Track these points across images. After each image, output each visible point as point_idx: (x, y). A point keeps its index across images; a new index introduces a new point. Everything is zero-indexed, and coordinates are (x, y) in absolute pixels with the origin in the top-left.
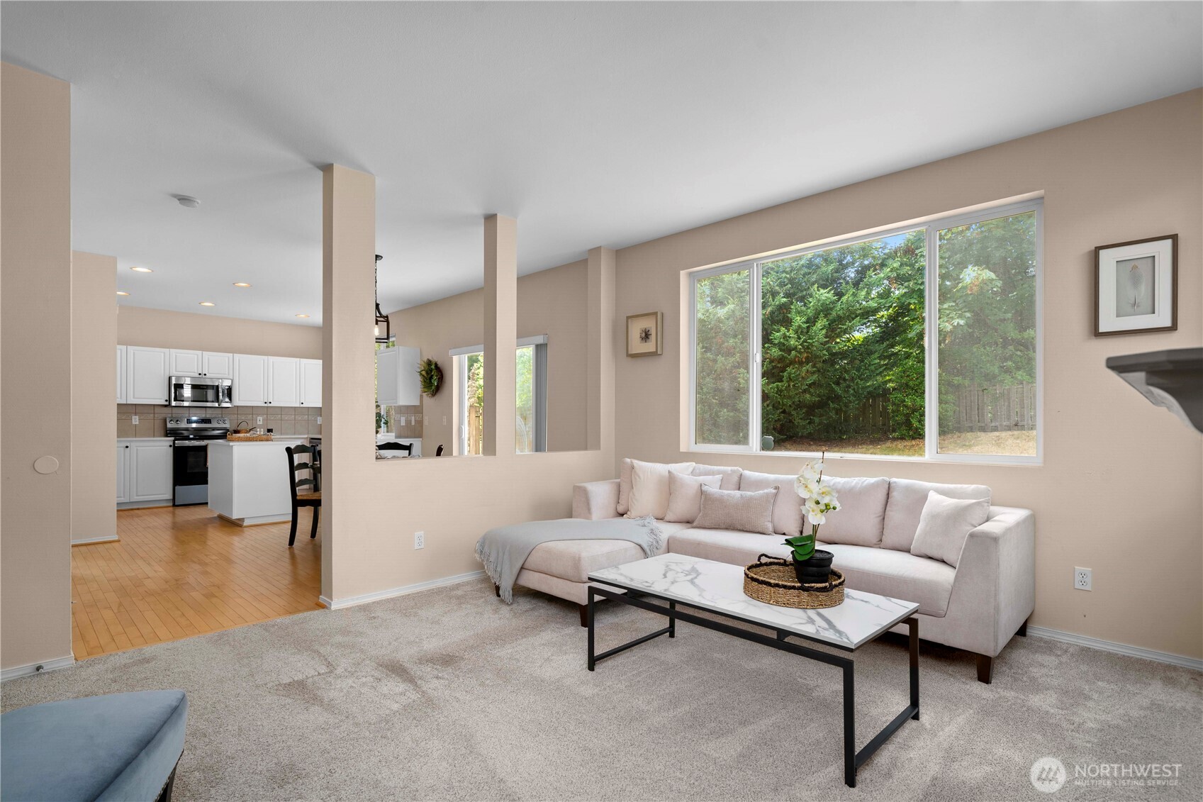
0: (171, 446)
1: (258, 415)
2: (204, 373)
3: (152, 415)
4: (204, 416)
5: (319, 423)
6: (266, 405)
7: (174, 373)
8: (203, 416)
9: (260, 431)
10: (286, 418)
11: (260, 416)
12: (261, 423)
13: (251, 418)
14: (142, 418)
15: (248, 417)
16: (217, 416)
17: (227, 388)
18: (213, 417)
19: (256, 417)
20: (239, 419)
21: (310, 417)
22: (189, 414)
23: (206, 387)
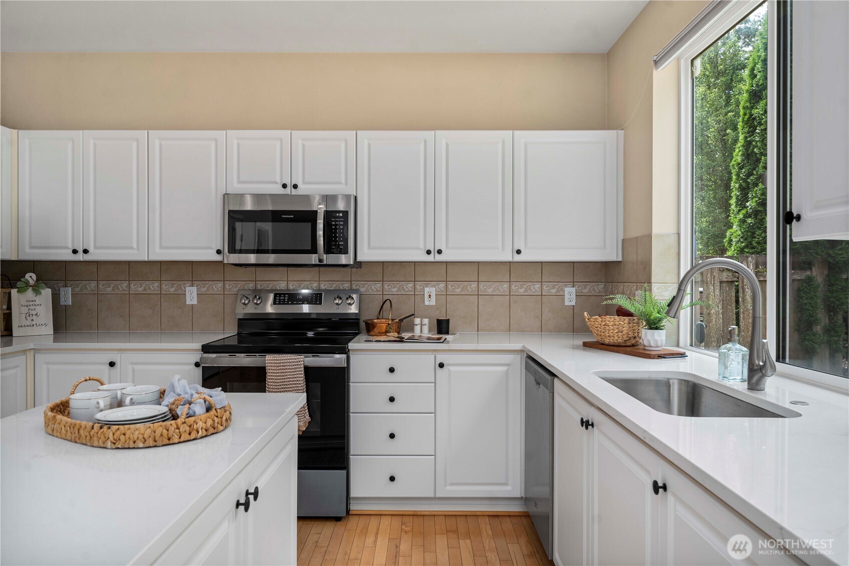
0: (197, 365)
1: (427, 282)
2: (293, 183)
3: (220, 285)
4: (315, 285)
5: (567, 303)
6: (430, 258)
7: (234, 186)
9: (422, 325)
10: (490, 291)
11: (430, 284)
12: (433, 302)
13: (410, 291)
14: (204, 290)
15: (405, 288)
16: (341, 286)
17: (339, 217)
18: (333, 288)
19: (427, 290)
20: (386, 293)
21: (546, 287)
22: (288, 281)
23: (291, 216)
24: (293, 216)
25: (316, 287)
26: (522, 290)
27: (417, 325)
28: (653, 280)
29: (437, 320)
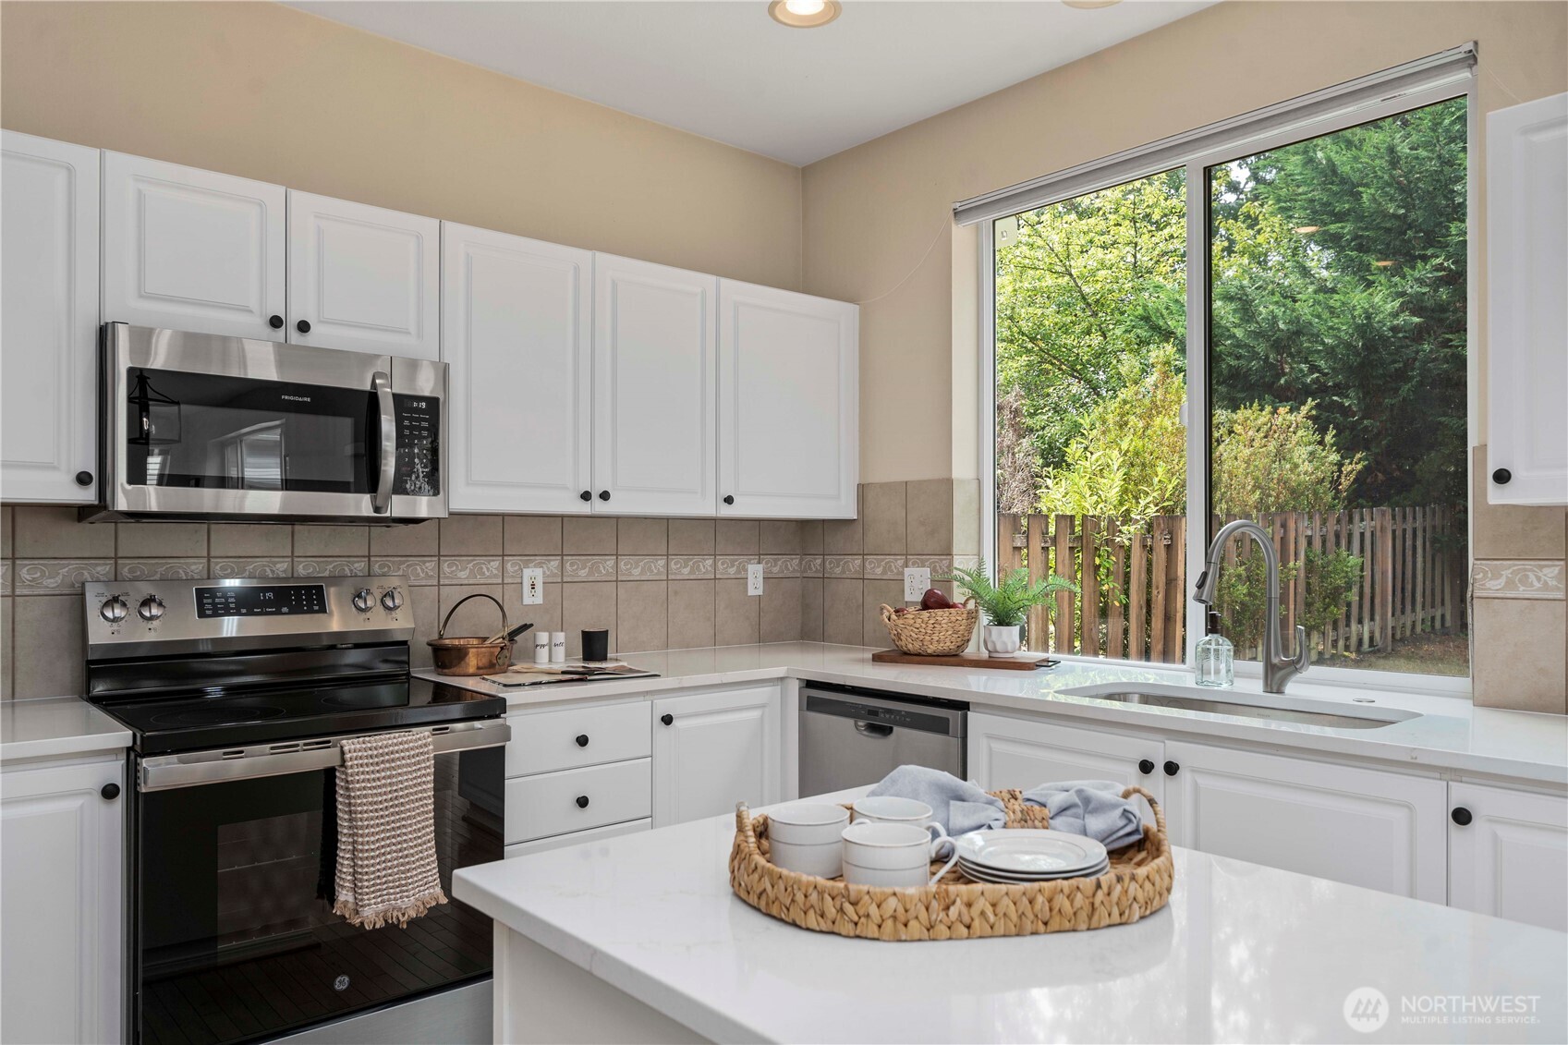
0: (109, 792)
1: (528, 557)
2: (294, 318)
4: (282, 567)
5: (751, 592)
6: (584, 508)
7: (126, 307)
8: (279, 570)
9: (551, 645)
10: (636, 573)
11: (532, 561)
12: (539, 600)
13: (495, 576)
15: (485, 570)
16: (346, 568)
17: (418, 410)
18: (328, 574)
19: (527, 573)
20: (447, 582)
21: (723, 564)
22: (209, 557)
23: (305, 399)
24: (309, 400)
25: (284, 571)
26: (686, 571)
28: (955, 551)
29: (583, 633)
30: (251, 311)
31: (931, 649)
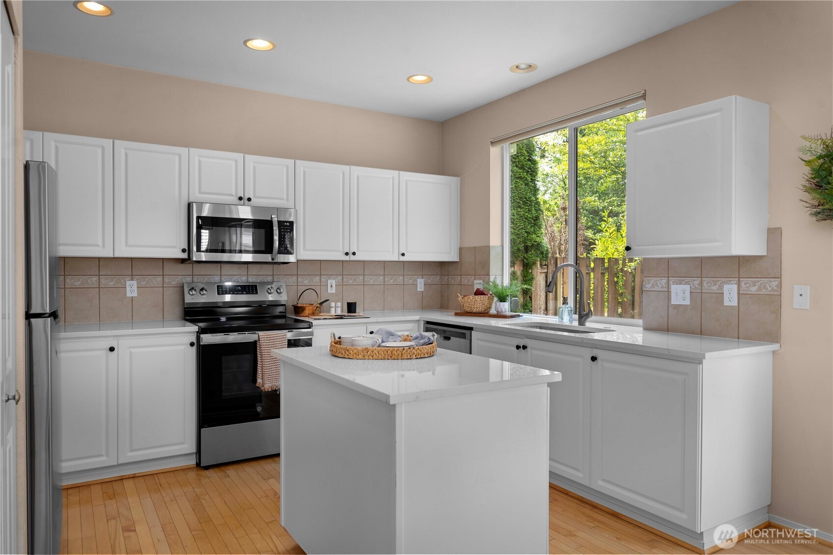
0: (192, 344)
1: (330, 276)
2: (247, 196)
3: (159, 279)
4: (244, 278)
5: (419, 290)
6: (347, 258)
7: (196, 196)
8: (243, 280)
9: (336, 307)
10: (371, 282)
11: (331, 277)
12: (334, 291)
13: (318, 282)
14: (143, 283)
15: (313, 280)
16: (265, 279)
17: (286, 226)
18: (259, 281)
19: (329, 281)
20: (300, 284)
21: (407, 279)
22: (221, 275)
25: (245, 280)
26: (392, 281)
27: (333, 307)
28: (491, 274)
29: (348, 303)
30: (233, 195)
31: (474, 311)
